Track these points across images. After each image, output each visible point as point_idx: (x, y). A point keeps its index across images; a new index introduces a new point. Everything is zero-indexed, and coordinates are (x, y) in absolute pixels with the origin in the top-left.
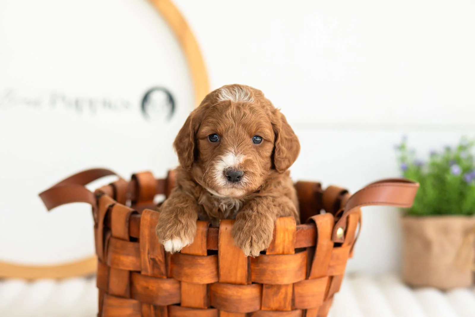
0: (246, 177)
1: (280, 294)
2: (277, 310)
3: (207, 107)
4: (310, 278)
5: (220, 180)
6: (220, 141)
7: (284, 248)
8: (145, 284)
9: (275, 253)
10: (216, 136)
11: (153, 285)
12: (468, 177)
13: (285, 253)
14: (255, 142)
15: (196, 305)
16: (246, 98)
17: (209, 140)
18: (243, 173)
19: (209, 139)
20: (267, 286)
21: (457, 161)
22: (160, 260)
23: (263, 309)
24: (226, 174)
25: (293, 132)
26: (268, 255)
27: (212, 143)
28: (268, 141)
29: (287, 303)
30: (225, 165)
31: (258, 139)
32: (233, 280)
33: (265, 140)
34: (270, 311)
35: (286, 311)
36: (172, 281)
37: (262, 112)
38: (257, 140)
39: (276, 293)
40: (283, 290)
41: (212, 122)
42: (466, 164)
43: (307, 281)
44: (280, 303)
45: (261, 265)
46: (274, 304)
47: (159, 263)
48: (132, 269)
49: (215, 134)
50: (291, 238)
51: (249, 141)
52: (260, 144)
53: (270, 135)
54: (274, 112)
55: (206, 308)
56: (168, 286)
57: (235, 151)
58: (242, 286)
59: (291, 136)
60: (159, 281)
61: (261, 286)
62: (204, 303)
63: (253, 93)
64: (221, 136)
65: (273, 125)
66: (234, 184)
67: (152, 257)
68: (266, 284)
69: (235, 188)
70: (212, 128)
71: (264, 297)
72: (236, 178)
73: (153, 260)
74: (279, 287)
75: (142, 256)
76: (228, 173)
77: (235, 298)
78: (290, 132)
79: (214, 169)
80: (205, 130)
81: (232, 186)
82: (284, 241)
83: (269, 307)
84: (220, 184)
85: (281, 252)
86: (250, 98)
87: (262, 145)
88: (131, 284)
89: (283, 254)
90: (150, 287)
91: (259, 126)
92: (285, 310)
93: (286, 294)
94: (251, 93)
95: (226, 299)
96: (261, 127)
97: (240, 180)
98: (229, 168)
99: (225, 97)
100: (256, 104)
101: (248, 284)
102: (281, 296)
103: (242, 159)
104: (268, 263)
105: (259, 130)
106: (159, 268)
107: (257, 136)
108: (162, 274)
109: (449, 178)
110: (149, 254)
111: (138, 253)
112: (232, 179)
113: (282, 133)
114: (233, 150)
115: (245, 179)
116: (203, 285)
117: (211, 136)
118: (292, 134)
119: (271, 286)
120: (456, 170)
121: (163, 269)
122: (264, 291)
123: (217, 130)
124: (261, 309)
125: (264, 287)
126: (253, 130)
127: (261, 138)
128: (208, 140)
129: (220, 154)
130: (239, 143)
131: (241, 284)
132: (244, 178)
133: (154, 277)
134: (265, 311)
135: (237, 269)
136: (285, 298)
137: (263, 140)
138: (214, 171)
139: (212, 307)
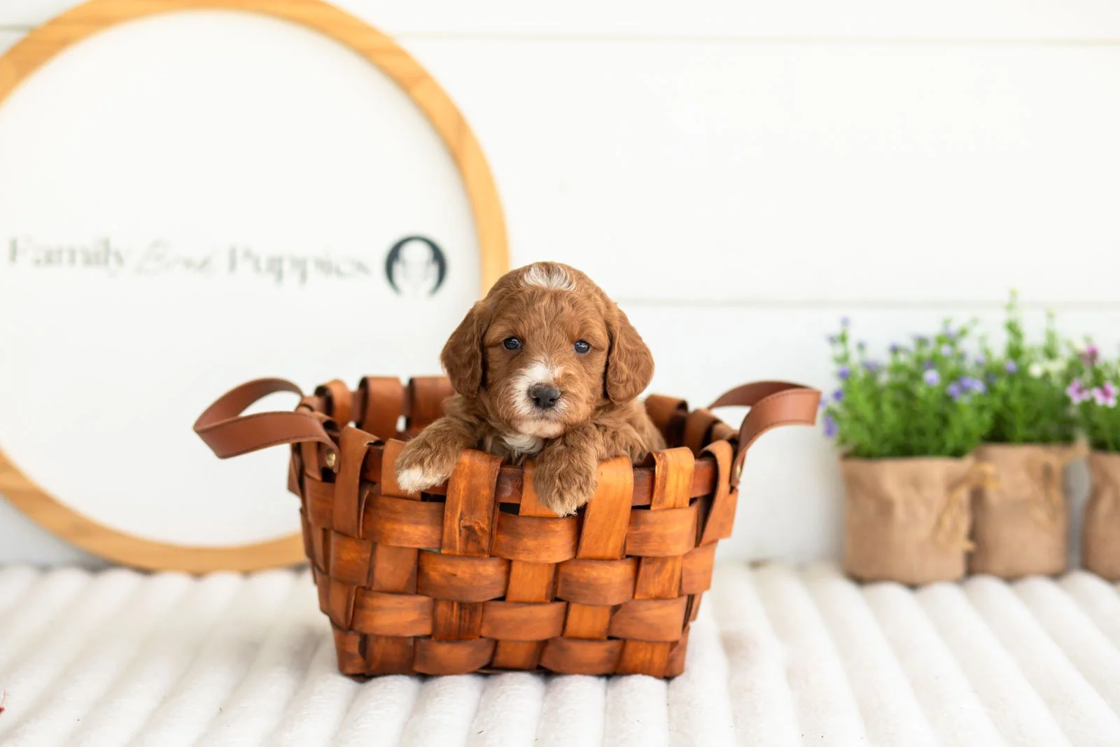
0: (565, 400)
1: (665, 571)
2: (658, 598)
3: (501, 297)
4: (701, 545)
5: (522, 405)
6: (521, 348)
7: (676, 499)
8: (449, 569)
9: (664, 507)
10: (515, 340)
11: (463, 570)
12: (953, 389)
13: (677, 506)
14: (578, 350)
15: (533, 599)
16: (566, 284)
17: (505, 348)
18: (559, 394)
19: (503, 345)
20: (647, 560)
21: (934, 362)
22: (482, 530)
23: (636, 597)
24: (531, 393)
25: (640, 339)
26: (656, 511)
27: (508, 350)
28: (598, 349)
29: (674, 585)
30: (530, 380)
31: (583, 346)
32: (600, 554)
33: (595, 348)
34: (648, 600)
35: (672, 598)
36: (495, 562)
37: (589, 305)
38: (581, 348)
39: (659, 571)
40: (669, 566)
41: (509, 319)
42: (952, 365)
43: (697, 549)
44: (664, 586)
45: (642, 527)
46: (654, 589)
47: (479, 533)
48: (422, 546)
49: (514, 338)
50: (687, 481)
51: (570, 349)
52: (587, 354)
53: (603, 340)
54: (608, 305)
55: (549, 601)
56: (490, 570)
57: (545, 360)
58: (612, 562)
59: (636, 344)
60: (477, 562)
61: (638, 561)
62: (547, 595)
63: (574, 277)
64: (522, 340)
65: (608, 325)
66: (544, 411)
67: (468, 524)
68: (647, 557)
69: (547, 419)
70: (510, 327)
71: (640, 578)
72: (548, 401)
73: (470, 529)
74: (664, 560)
75: (447, 523)
76: (535, 393)
77: (603, 582)
78: (634, 338)
79: (512, 389)
80: (498, 332)
81: (541, 414)
82: (677, 487)
83: (646, 594)
84: (523, 411)
85: (671, 505)
86: (570, 284)
87: (589, 355)
88: (419, 570)
89: (674, 508)
90: (459, 574)
91: (584, 325)
92: (669, 596)
93: (673, 570)
94: (571, 276)
95: (589, 585)
96: (588, 327)
97: (554, 405)
98: (537, 384)
99: (535, 279)
100: (579, 293)
101: (622, 559)
102: (666, 575)
103: (558, 372)
104: (655, 523)
105: (585, 333)
106: (478, 542)
107: (582, 341)
108: (483, 551)
109: (920, 390)
110: (461, 519)
111: (440, 519)
112: (542, 403)
113: (620, 339)
114: (542, 360)
115: (562, 405)
116: (550, 565)
117: (507, 342)
118: (638, 341)
119: (652, 560)
120: (931, 376)
121: (485, 543)
122: (642, 569)
123: (516, 332)
124: (633, 597)
125: (643, 561)
126: (576, 333)
127: (587, 343)
128: (502, 347)
129: (521, 367)
130: (552, 348)
131: (612, 560)
132: (562, 403)
133: (466, 555)
134: (640, 600)
135: (610, 535)
136: (672, 577)
137: (591, 349)
138: (513, 392)
139: (557, 600)
